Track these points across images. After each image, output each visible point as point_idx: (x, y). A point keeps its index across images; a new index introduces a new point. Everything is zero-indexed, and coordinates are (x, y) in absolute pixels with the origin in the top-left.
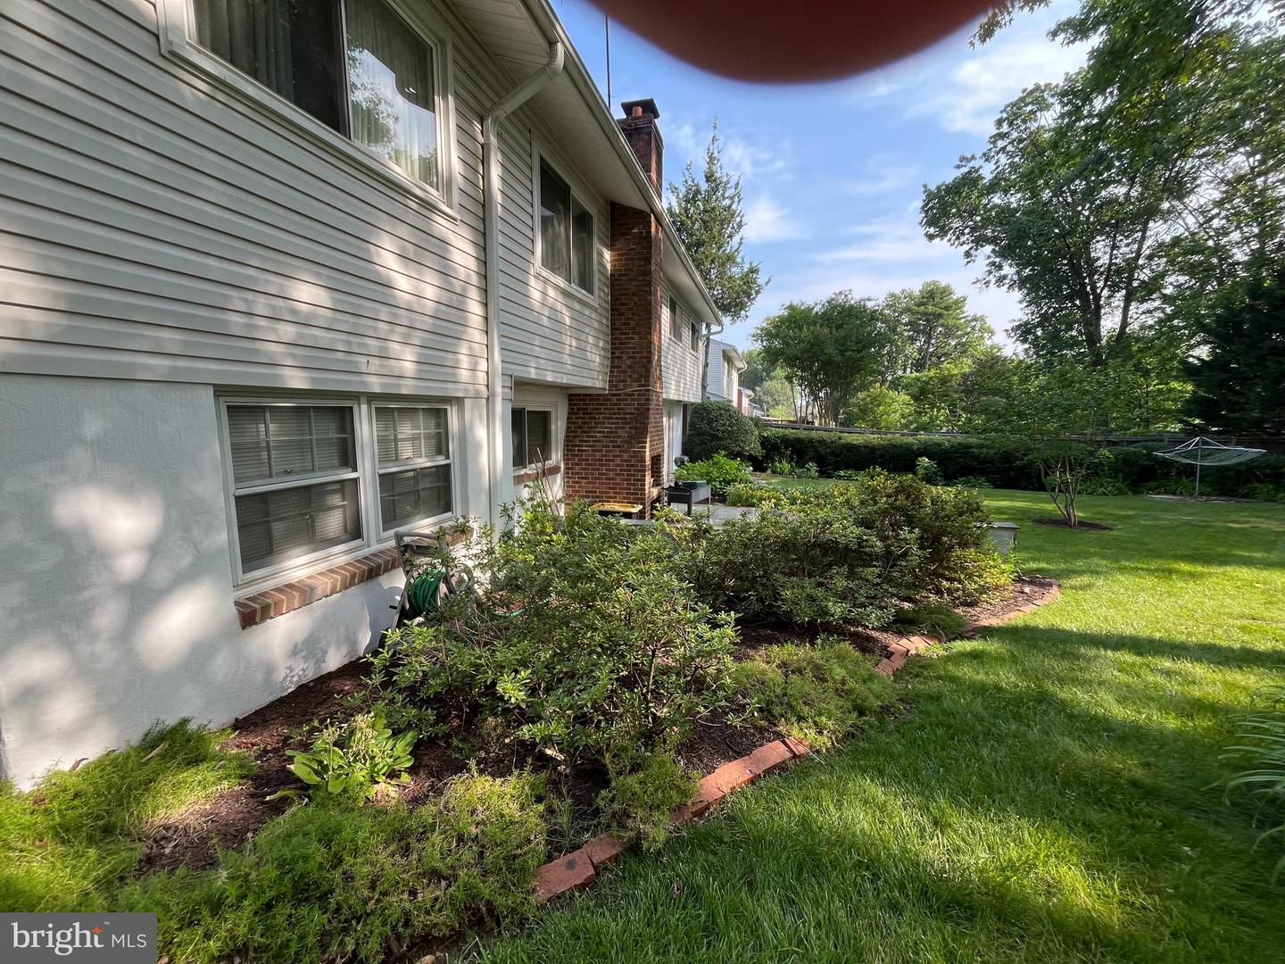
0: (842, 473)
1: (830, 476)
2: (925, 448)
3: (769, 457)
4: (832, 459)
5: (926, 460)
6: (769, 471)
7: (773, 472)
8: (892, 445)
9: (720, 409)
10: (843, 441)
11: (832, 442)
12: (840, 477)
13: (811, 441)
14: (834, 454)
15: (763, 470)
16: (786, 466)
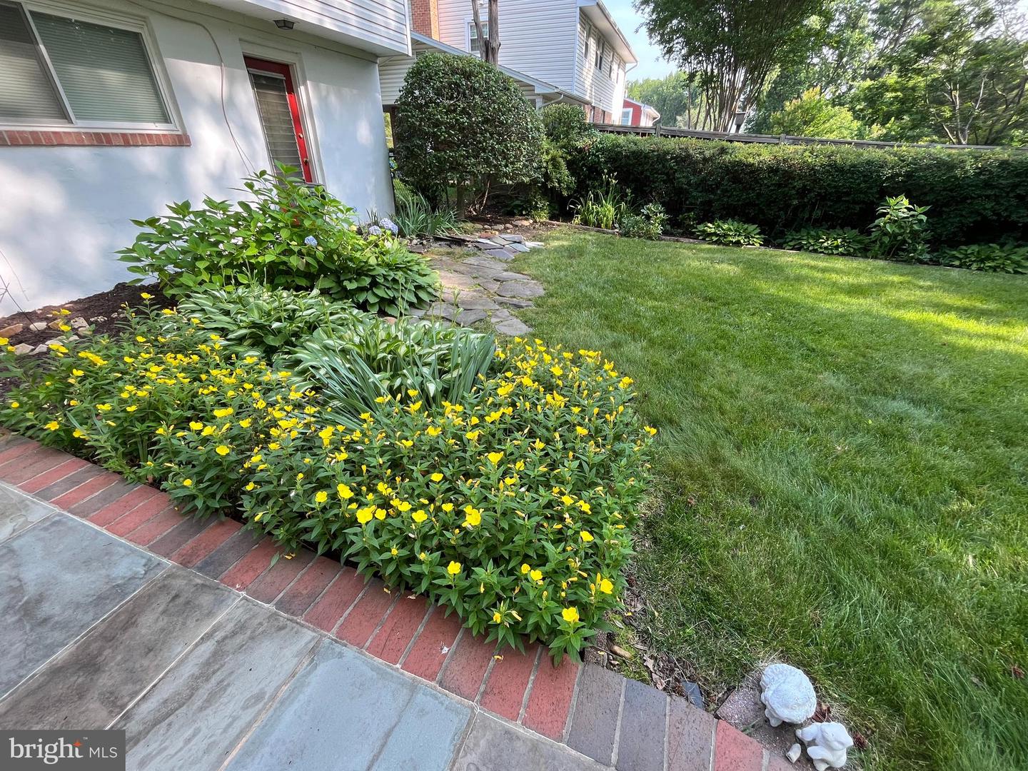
0: (710, 228)
1: (689, 234)
2: (909, 175)
3: (581, 190)
4: (699, 197)
5: (906, 202)
6: (577, 220)
7: (585, 222)
8: (834, 166)
9: (454, 72)
10: (727, 158)
11: (705, 160)
12: (706, 236)
13: (662, 157)
14: (703, 186)
15: (567, 216)
16: (609, 210)
